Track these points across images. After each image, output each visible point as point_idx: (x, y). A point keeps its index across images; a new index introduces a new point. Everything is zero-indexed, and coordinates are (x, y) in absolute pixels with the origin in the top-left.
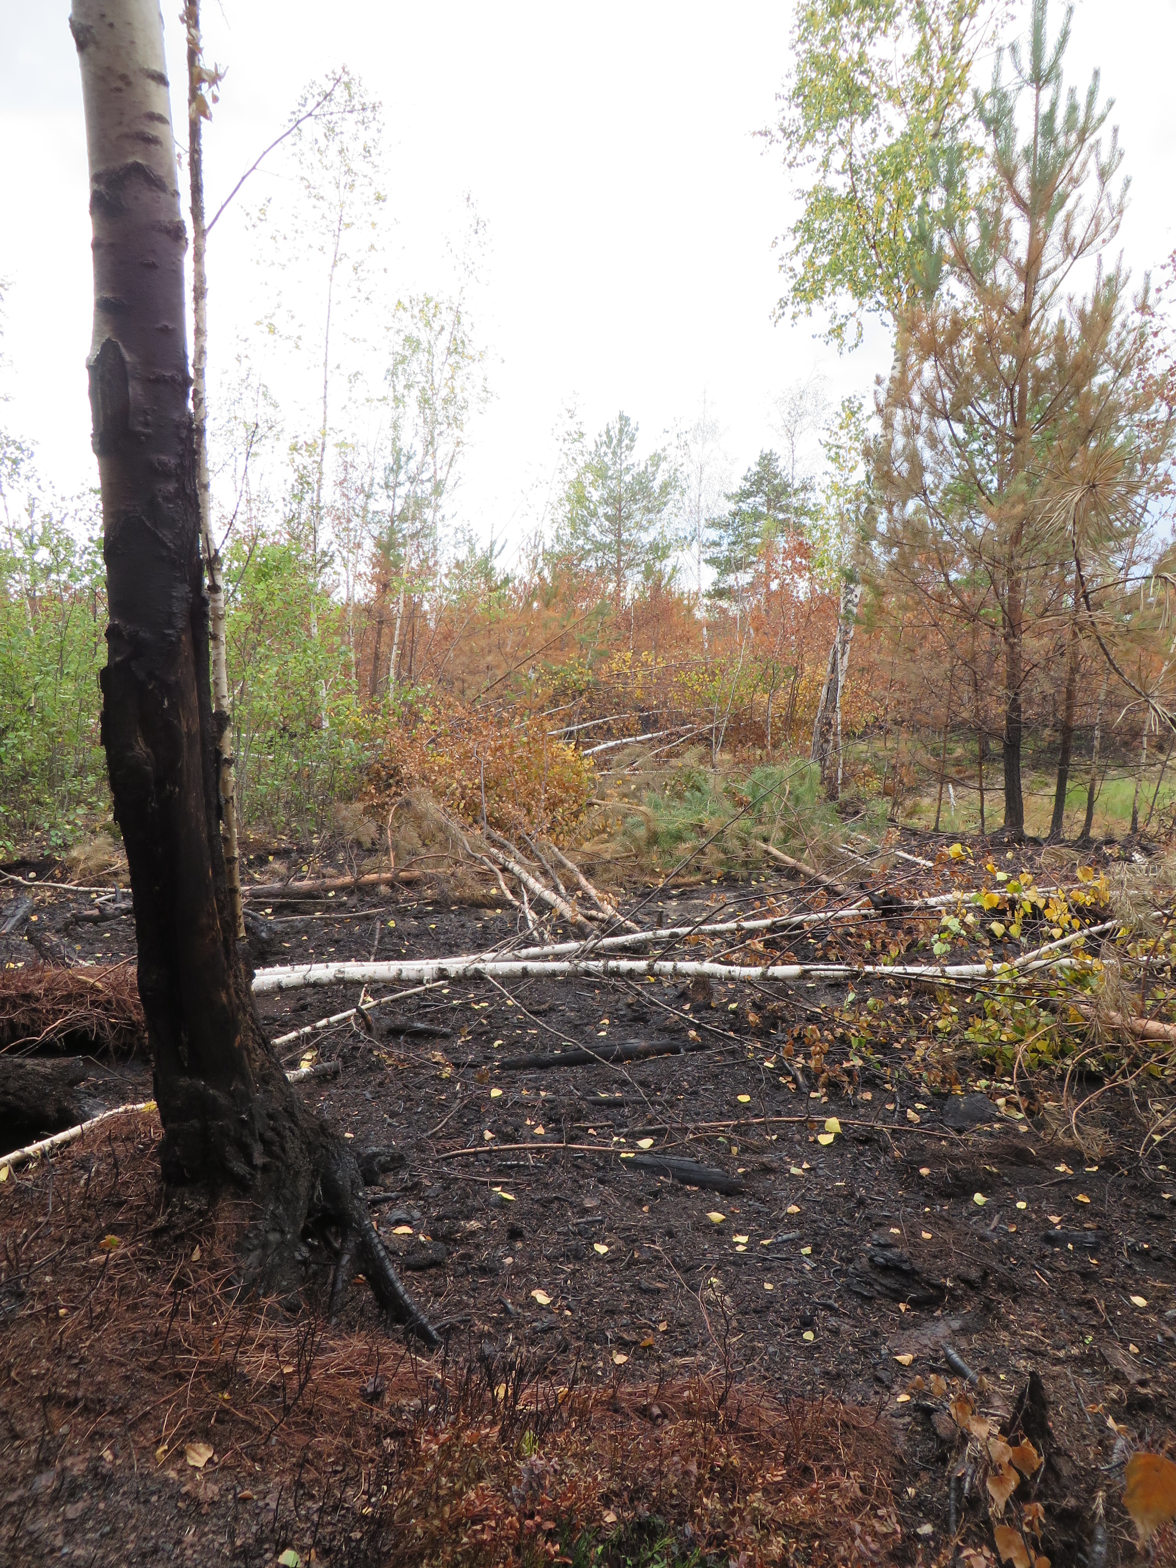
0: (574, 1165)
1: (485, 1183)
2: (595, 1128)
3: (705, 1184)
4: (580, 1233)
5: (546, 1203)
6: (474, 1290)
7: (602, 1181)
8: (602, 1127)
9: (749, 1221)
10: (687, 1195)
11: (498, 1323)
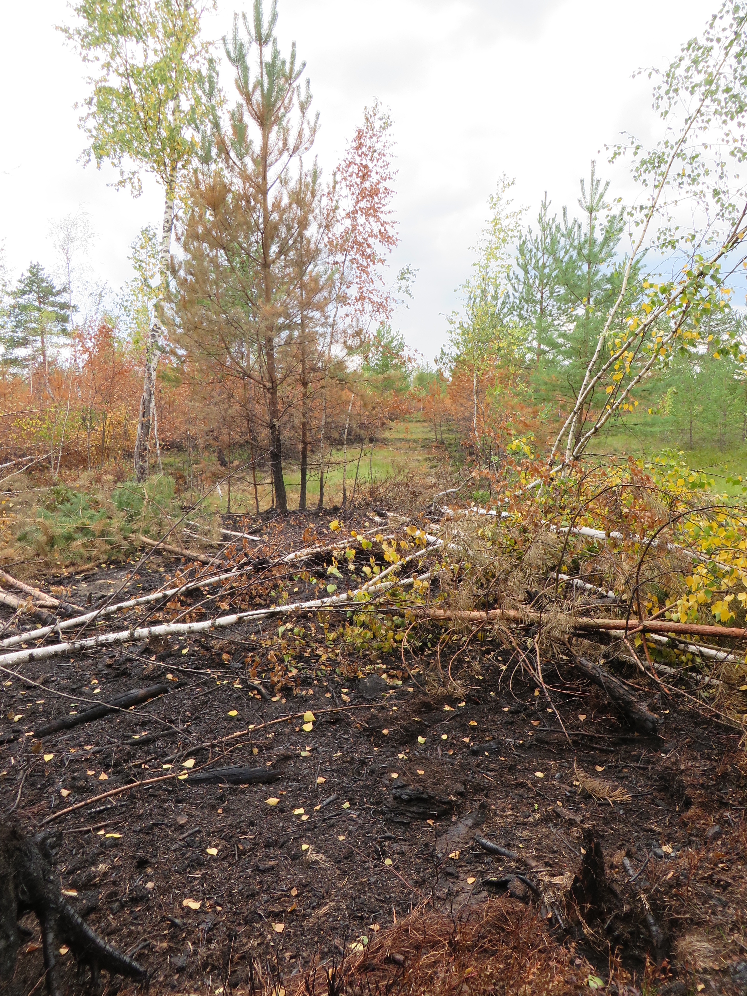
0: (150, 796)
1: (89, 831)
2: (145, 763)
3: (252, 780)
4: (189, 845)
5: (148, 831)
6: (136, 919)
7: (179, 801)
8: (149, 761)
9: (296, 796)
10: (242, 792)
11: (173, 938)
